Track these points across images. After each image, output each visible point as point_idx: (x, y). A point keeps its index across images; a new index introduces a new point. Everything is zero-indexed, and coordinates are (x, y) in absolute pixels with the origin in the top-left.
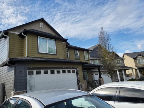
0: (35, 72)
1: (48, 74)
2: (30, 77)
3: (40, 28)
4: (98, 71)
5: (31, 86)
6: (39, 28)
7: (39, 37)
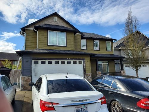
0: (40, 61)
1: (52, 63)
2: (36, 66)
3: (54, 22)
4: (120, 62)
5: (36, 73)
6: (52, 22)
7: (49, 31)
